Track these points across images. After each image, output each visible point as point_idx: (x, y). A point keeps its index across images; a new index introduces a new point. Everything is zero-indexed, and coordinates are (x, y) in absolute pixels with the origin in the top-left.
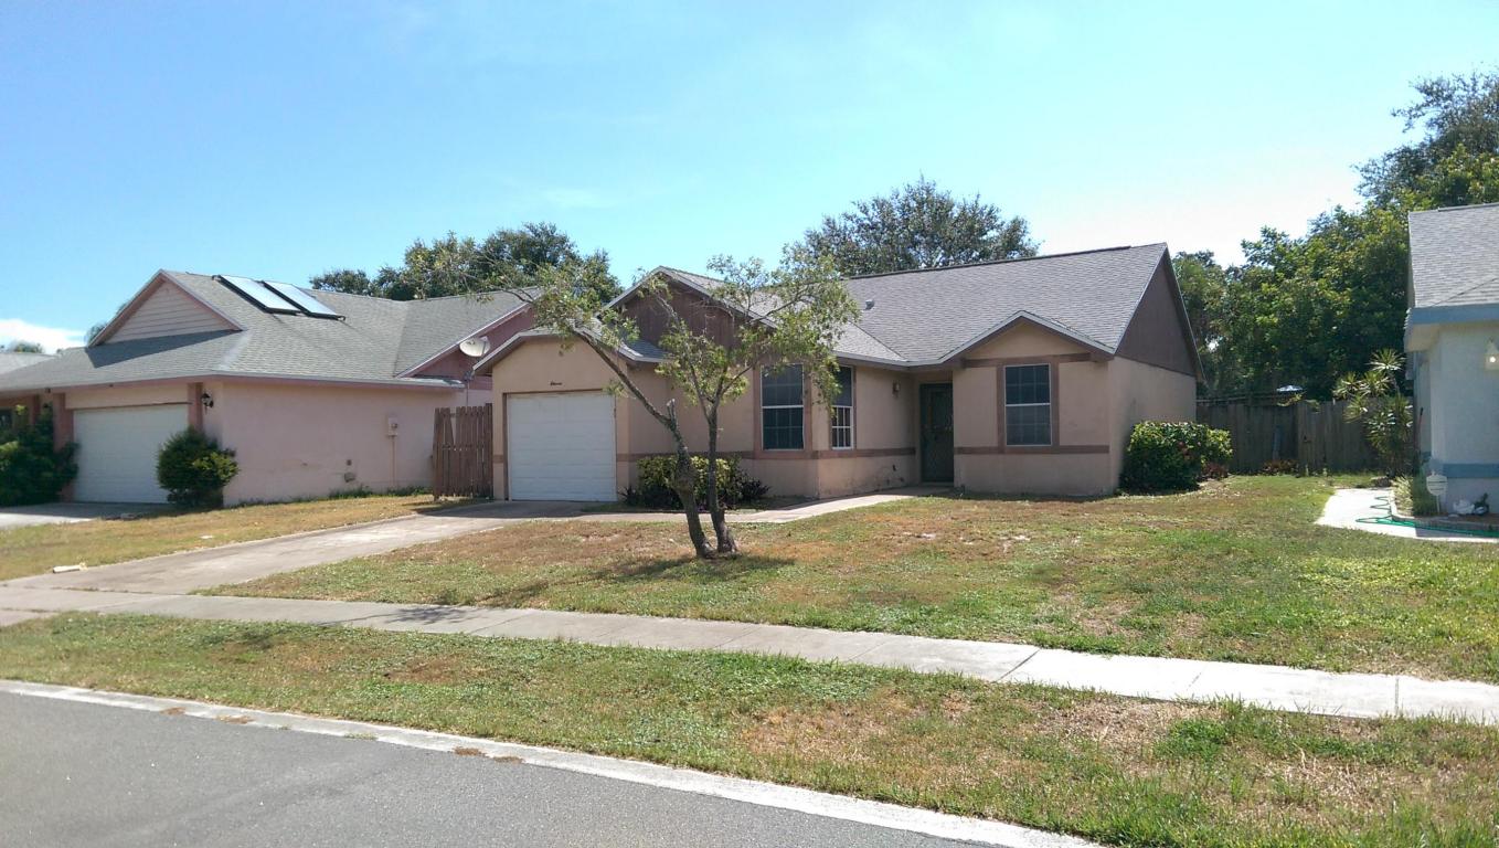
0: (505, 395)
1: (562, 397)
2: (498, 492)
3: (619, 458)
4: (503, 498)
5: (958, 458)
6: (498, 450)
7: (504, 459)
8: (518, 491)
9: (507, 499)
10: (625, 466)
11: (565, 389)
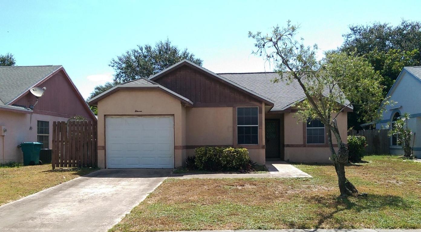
0: (105, 115)
1: (140, 118)
2: (100, 164)
3: (176, 148)
4: (104, 167)
5: (286, 149)
6: (100, 143)
7: (104, 148)
8: (112, 164)
9: (106, 168)
10: (180, 152)
11: (143, 114)
